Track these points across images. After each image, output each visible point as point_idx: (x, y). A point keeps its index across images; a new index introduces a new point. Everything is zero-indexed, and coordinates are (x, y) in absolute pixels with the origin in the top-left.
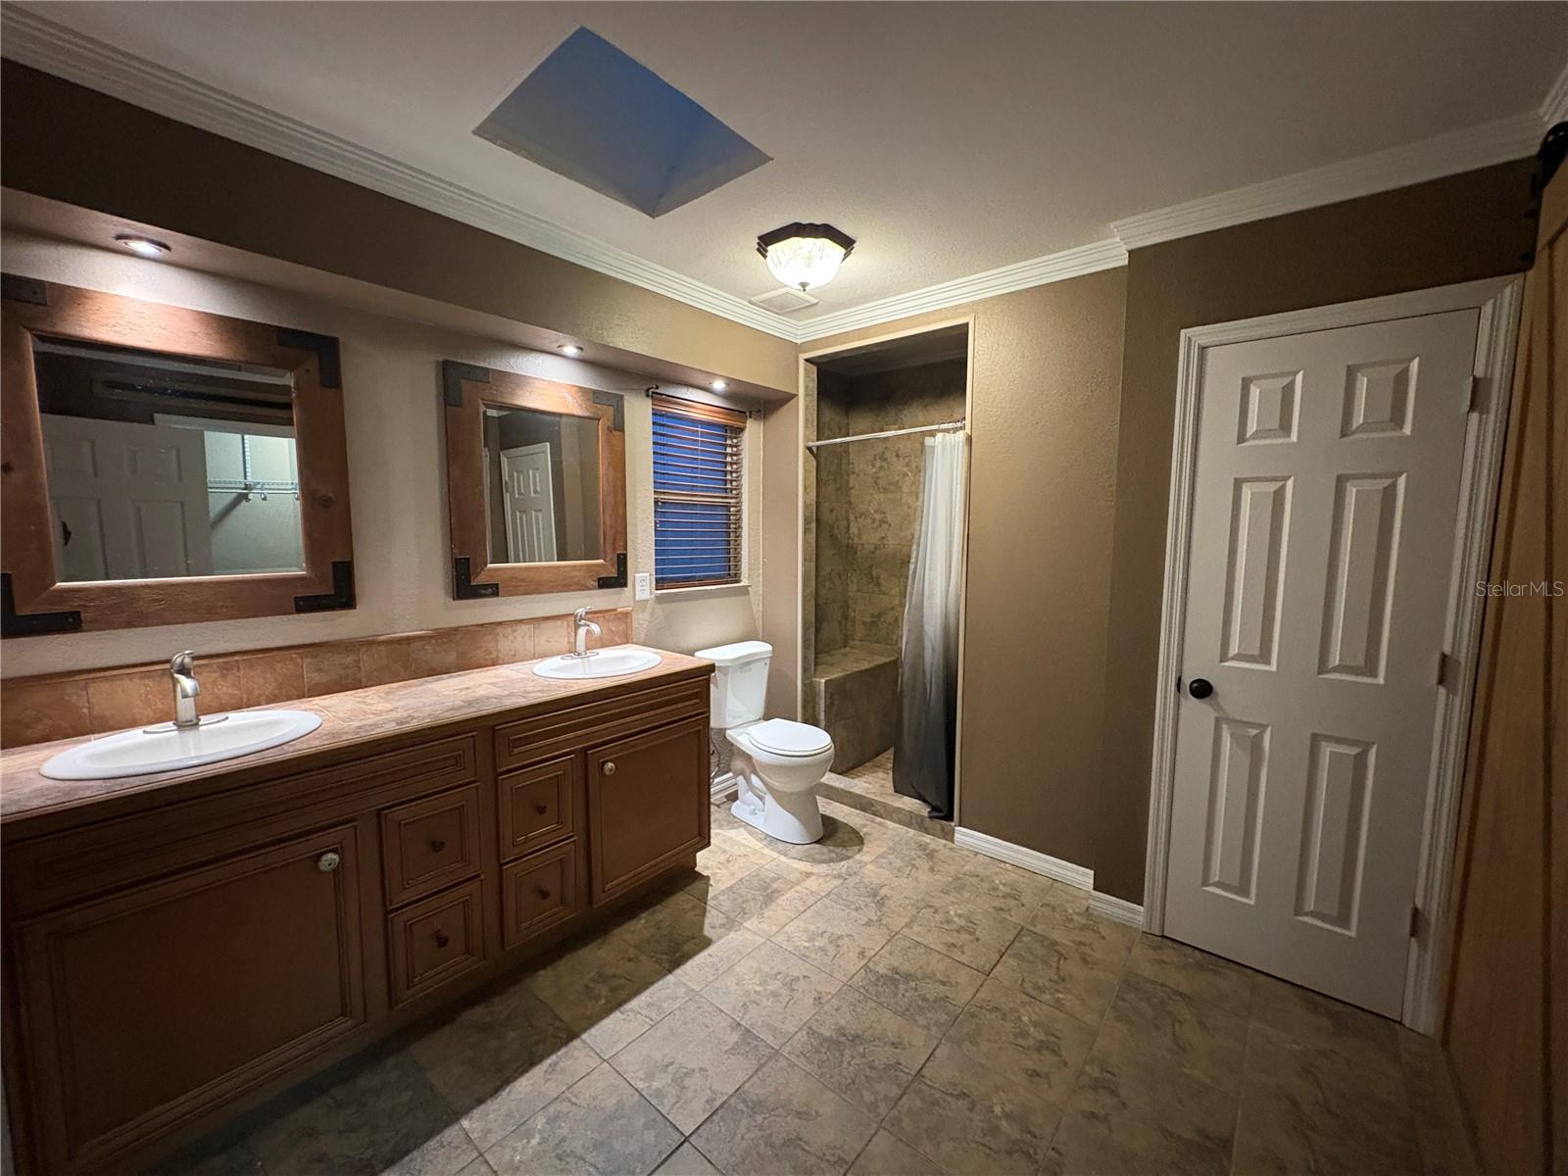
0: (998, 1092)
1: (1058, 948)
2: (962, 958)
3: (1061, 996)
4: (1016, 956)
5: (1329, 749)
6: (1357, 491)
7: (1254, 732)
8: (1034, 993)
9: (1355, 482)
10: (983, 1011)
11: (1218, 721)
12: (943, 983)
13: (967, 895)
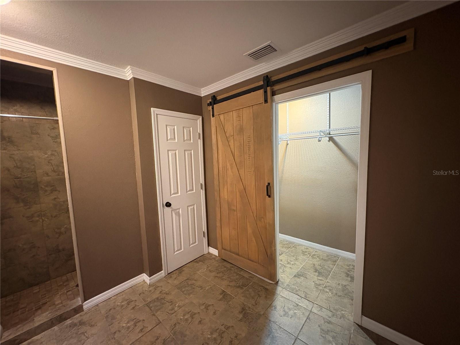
0: (204, 334)
1: (159, 298)
2: (150, 328)
3: (177, 305)
4: (157, 311)
5: (190, 209)
6: (187, 153)
7: (178, 210)
8: (173, 311)
9: (187, 151)
10: (174, 329)
11: (172, 211)
12: (158, 339)
13: (118, 317)
